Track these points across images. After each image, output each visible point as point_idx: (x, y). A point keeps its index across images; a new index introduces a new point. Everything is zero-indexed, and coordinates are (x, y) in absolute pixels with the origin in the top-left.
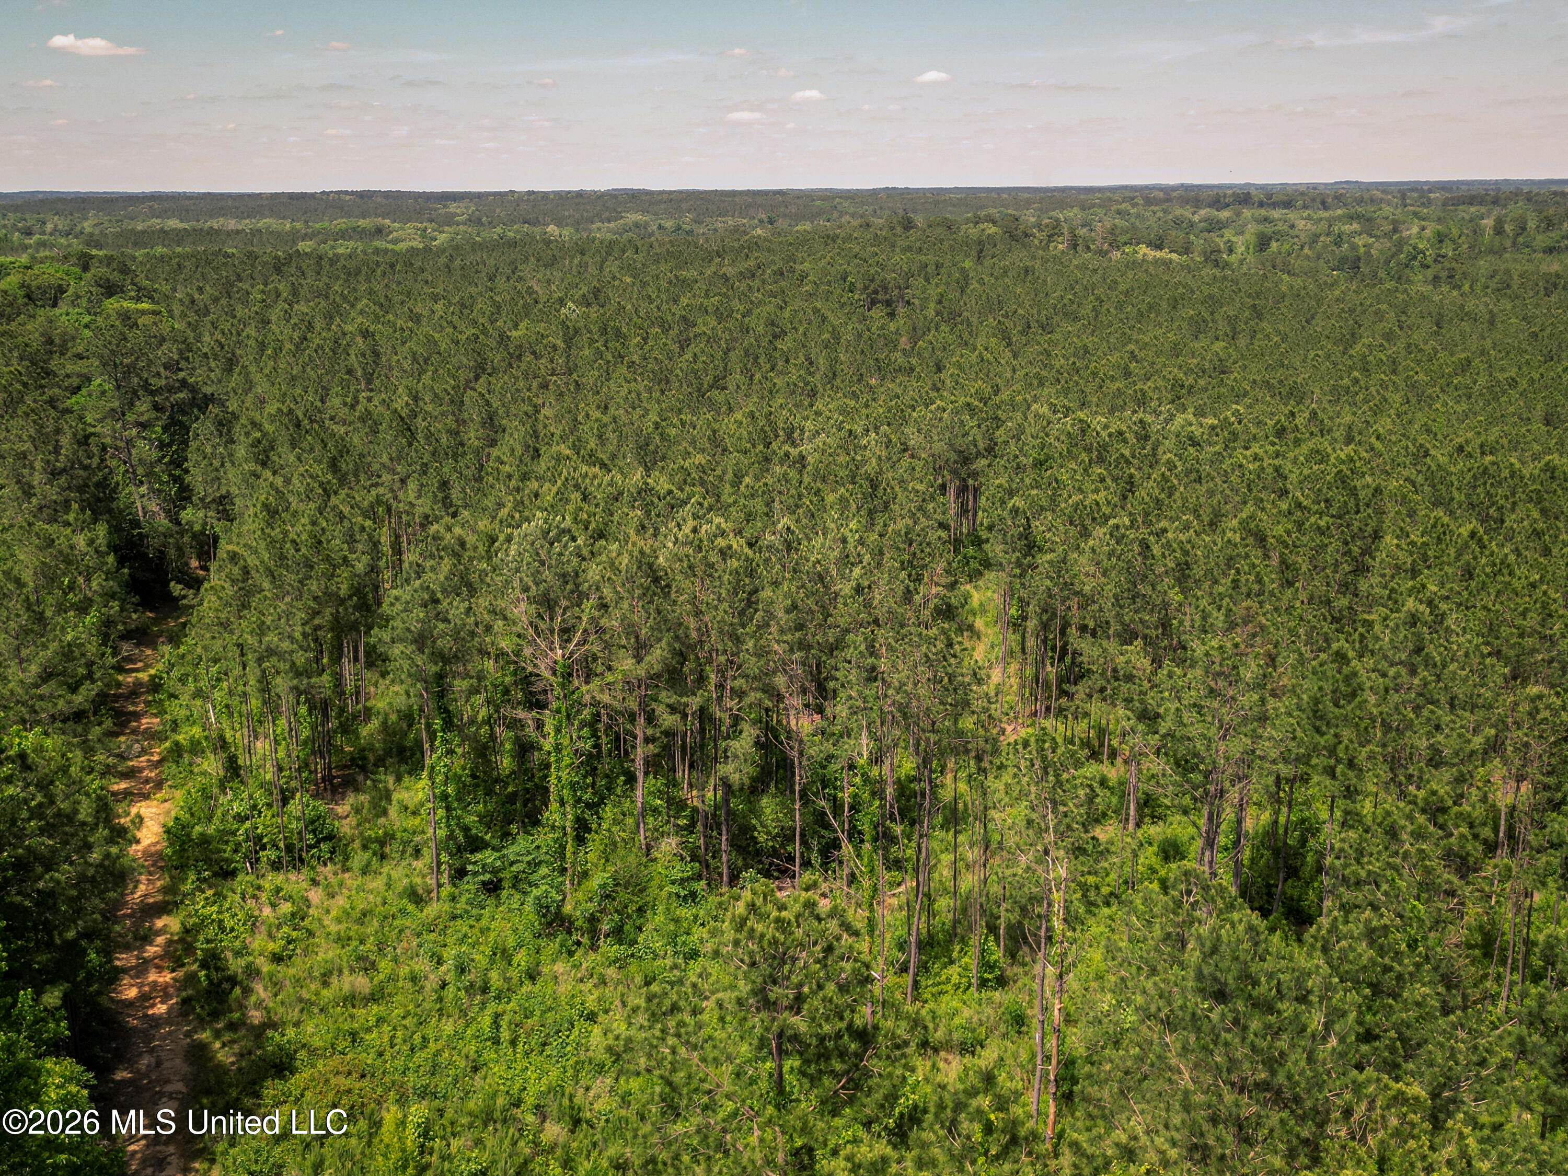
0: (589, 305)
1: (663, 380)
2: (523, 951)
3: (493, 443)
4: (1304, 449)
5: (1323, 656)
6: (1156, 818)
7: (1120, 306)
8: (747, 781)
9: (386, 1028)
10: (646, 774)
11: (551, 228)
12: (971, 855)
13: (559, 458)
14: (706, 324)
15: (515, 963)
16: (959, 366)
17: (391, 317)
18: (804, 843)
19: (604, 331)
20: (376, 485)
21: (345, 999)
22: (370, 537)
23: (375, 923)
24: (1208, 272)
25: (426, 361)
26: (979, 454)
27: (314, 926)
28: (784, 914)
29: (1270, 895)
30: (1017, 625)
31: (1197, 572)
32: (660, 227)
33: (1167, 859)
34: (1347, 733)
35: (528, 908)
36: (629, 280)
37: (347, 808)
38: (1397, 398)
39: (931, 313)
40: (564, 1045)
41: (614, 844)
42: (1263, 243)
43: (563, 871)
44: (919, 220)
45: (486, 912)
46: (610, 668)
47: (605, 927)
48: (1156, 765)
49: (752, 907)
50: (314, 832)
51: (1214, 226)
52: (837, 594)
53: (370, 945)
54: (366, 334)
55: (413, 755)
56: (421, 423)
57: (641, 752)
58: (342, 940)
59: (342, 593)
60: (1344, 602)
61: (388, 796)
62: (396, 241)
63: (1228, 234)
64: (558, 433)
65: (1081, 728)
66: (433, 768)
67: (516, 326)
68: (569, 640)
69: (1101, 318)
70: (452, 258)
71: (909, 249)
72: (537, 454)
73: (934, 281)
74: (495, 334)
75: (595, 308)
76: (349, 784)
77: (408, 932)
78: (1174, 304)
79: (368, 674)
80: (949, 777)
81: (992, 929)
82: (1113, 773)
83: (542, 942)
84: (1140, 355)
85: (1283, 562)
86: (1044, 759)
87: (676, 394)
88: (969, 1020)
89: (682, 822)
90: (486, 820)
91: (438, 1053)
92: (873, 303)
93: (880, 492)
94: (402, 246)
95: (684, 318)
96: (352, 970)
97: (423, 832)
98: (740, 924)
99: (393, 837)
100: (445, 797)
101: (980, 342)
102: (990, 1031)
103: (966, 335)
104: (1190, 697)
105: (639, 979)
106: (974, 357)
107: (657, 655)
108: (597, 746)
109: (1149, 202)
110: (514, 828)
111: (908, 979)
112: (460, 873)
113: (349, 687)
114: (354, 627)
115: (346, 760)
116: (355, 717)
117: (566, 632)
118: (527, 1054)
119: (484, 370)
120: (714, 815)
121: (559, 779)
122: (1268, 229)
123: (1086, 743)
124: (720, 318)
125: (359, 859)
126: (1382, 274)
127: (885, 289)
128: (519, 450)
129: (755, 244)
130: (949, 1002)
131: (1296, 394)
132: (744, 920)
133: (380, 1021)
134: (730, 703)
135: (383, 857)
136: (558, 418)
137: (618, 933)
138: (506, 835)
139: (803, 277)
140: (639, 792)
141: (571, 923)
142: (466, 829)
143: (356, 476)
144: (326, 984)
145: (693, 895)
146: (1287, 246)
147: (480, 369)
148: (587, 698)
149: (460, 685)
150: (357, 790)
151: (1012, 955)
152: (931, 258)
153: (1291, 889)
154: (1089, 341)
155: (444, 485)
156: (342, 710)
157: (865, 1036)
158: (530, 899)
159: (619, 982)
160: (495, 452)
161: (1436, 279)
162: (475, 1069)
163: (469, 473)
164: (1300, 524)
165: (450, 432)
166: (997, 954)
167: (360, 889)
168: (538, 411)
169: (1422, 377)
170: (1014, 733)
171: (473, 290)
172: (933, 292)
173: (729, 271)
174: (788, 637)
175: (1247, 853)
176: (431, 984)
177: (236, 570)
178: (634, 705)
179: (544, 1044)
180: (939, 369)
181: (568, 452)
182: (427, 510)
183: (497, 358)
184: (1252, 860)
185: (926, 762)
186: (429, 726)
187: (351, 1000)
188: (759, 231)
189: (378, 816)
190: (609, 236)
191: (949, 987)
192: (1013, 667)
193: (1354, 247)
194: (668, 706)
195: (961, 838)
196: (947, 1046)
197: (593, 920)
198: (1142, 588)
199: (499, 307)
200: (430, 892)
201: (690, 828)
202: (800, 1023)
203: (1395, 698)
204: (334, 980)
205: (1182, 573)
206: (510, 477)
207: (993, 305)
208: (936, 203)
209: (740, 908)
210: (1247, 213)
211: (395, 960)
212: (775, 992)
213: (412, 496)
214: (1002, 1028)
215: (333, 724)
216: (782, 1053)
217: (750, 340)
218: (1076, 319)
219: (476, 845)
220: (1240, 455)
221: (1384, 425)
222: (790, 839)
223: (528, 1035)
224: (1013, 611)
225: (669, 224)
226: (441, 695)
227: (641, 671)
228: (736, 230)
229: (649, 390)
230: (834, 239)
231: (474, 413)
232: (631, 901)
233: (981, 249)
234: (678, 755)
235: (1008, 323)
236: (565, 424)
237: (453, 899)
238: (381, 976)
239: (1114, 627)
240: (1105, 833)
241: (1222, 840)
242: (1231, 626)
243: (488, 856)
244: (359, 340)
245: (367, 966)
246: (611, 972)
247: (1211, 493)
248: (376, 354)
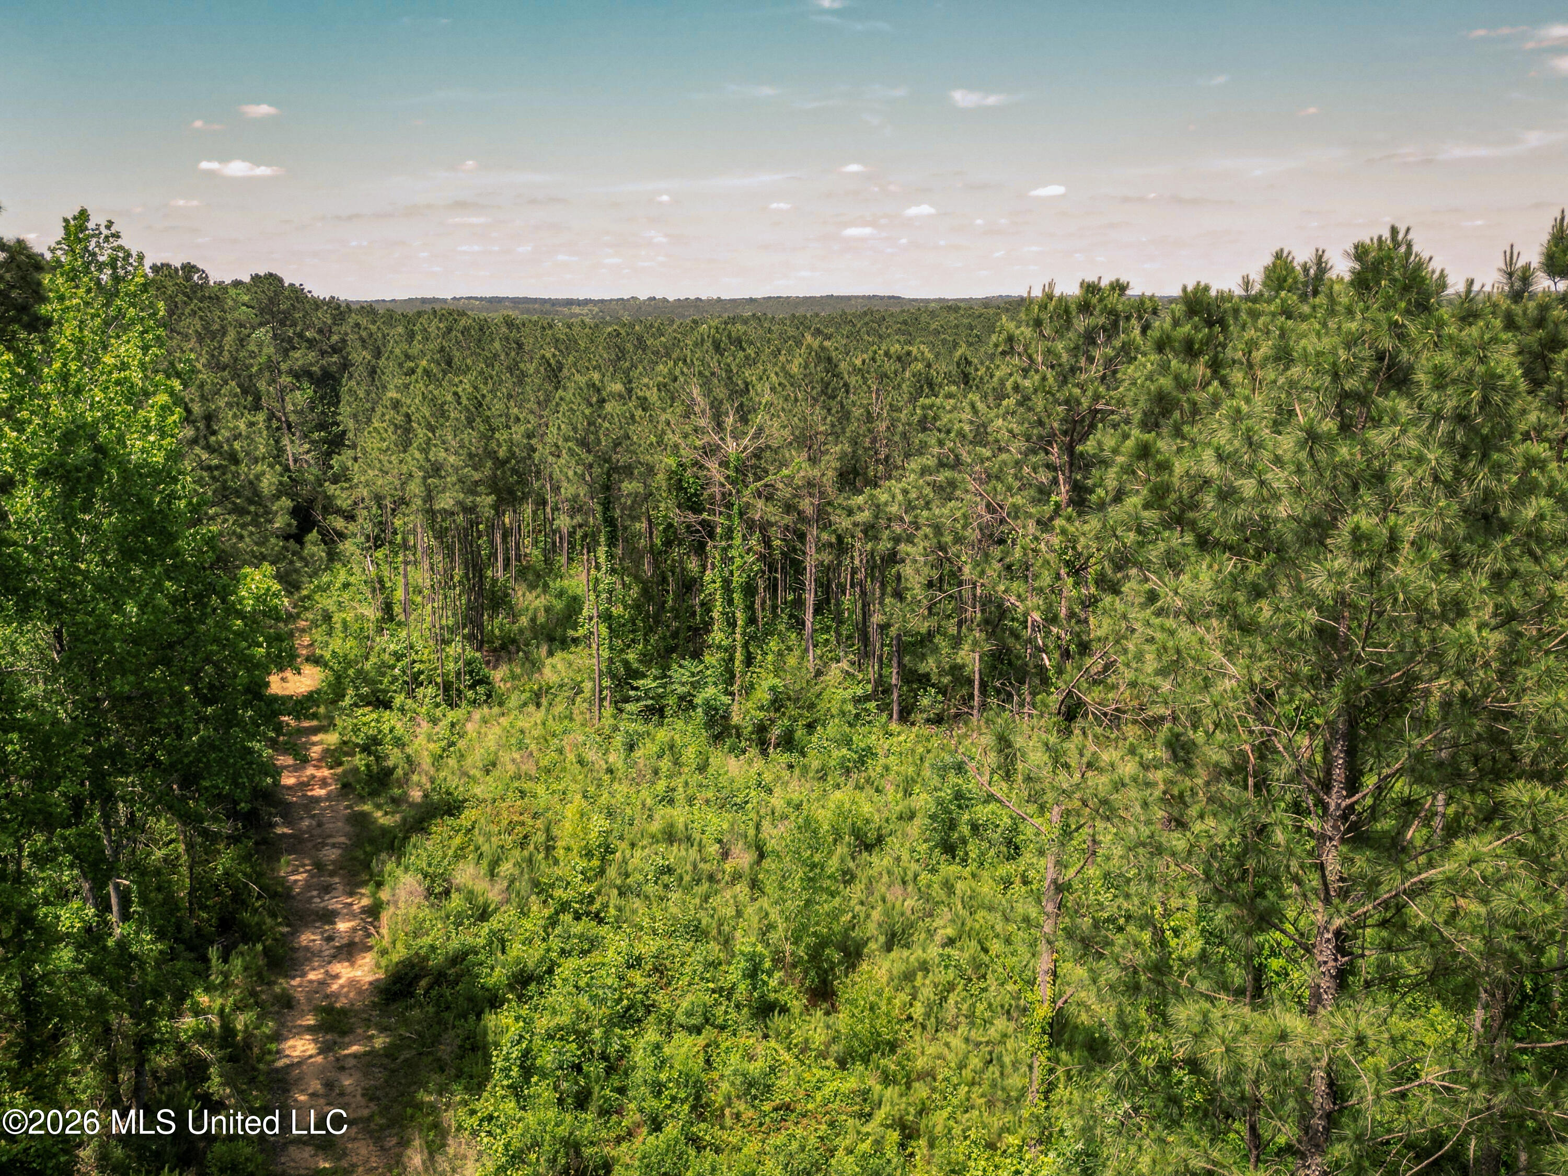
2: (693, 747)
15: (684, 755)
43: (730, 693)
47: (776, 733)
50: (471, 673)
61: (540, 663)
90: (645, 659)
99: (547, 691)
100: (608, 616)
135: (539, 705)
137: (788, 741)
140: (808, 617)
141: (740, 733)
142: (626, 664)
149: (628, 487)
150: (510, 661)
176: (600, 767)
177: (399, 419)
187: (516, 778)
226: (607, 507)
232: (801, 715)
243: (651, 683)
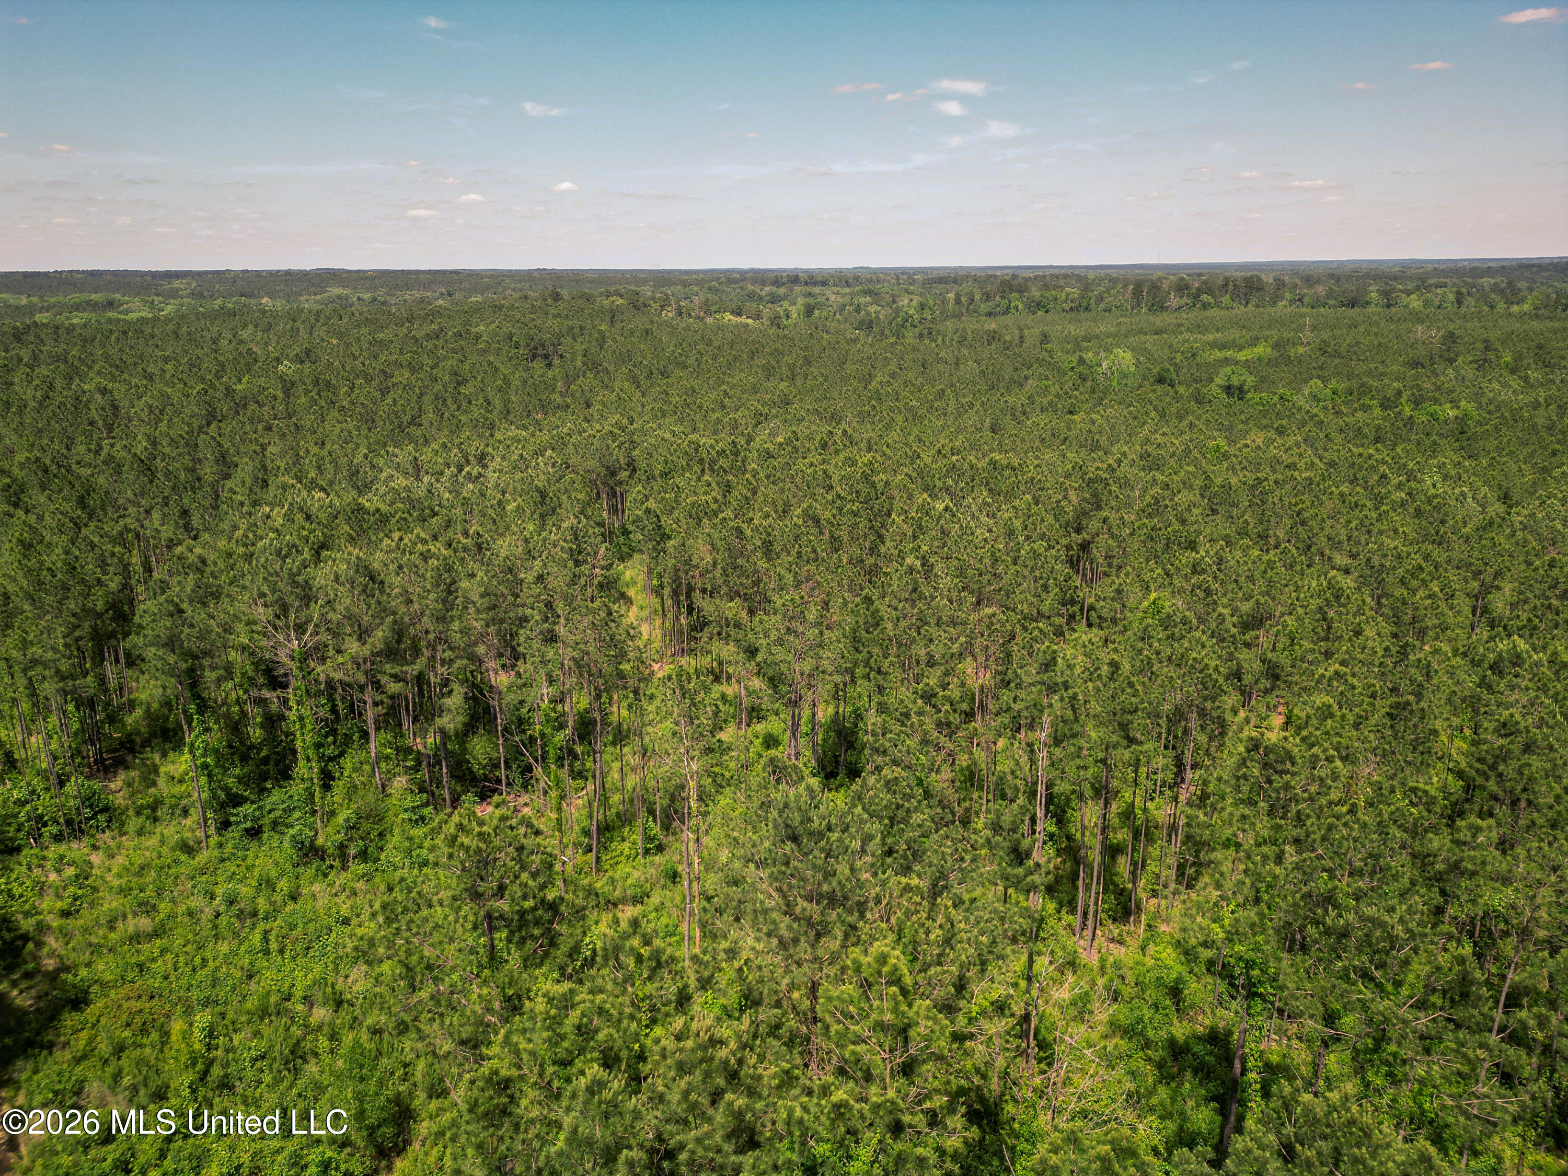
0: (302, 362)
1: (369, 420)
2: (285, 879)
3: (227, 476)
4: (842, 456)
5: (858, 599)
6: (760, 719)
7: (715, 358)
8: (460, 726)
9: (169, 956)
10: (378, 729)
11: (265, 300)
12: (635, 760)
13: (284, 487)
14: (402, 376)
15: (278, 889)
16: (603, 404)
17: (126, 376)
18: (508, 767)
19: (316, 383)
20: (124, 516)
21: (131, 939)
22: (121, 560)
23: (153, 874)
24: (772, 331)
25: (161, 412)
26: (620, 468)
27: (98, 883)
28: (485, 828)
29: (837, 762)
30: (658, 591)
31: (777, 547)
32: (359, 299)
33: (768, 747)
34: (876, 651)
35: (286, 845)
36: (335, 342)
37: (120, 783)
38: (899, 419)
39: (579, 363)
40: (324, 946)
41: (355, 787)
42: (809, 311)
43: (314, 812)
44: (565, 293)
45: (251, 853)
46: (339, 651)
47: (353, 852)
48: (756, 683)
49: (461, 827)
50: (90, 806)
51: (775, 299)
52: (522, 581)
53: (150, 892)
54: (104, 391)
55: (175, 734)
56: (159, 464)
57: (370, 714)
58: (124, 891)
59: (98, 608)
60: (872, 560)
61: (156, 770)
62: (127, 312)
63: (785, 304)
64: (282, 465)
65: (706, 662)
66: (192, 744)
67: (240, 381)
68: (304, 633)
69: (703, 366)
70: (179, 326)
71: (559, 315)
72: (265, 484)
73: (580, 340)
74: (222, 388)
75: (307, 364)
76: (120, 763)
77: (183, 877)
78: (752, 355)
79: (129, 673)
80: (615, 709)
81: (651, 812)
82: (730, 690)
83: (301, 870)
84: (731, 393)
85: (832, 536)
86: (682, 687)
87: (381, 430)
88: (638, 880)
89: (410, 764)
90: (244, 781)
91: (217, 969)
92: (534, 356)
93: (548, 501)
94: (134, 316)
95: (383, 371)
96: (135, 914)
97: (190, 796)
98: (452, 841)
99: (162, 803)
100: (205, 766)
101: (617, 384)
102: (653, 885)
103: (606, 380)
104: (774, 635)
105: (383, 888)
106: (613, 397)
107: (379, 636)
108: (334, 710)
109: (730, 281)
110: (269, 785)
111: (591, 857)
112: (225, 825)
113: (112, 684)
114: (112, 635)
115: (115, 745)
116: (120, 708)
117: (300, 629)
118: (294, 958)
119: (214, 418)
120: (435, 755)
121: (304, 741)
122: (811, 301)
123: (711, 671)
124: (413, 371)
125: (133, 824)
126: (887, 332)
127: (543, 346)
128: (249, 481)
129: (437, 313)
130: (623, 869)
131: (835, 418)
132: (455, 838)
133: (163, 951)
134: (440, 670)
135: (156, 820)
136: (283, 454)
137: (363, 855)
138: (263, 790)
139: (478, 337)
140: (372, 745)
141: (324, 852)
142: (226, 789)
143: (103, 509)
144: (112, 928)
145: (423, 818)
146: (825, 314)
147: (212, 417)
148: (322, 678)
149: (210, 676)
150: (127, 768)
151: (666, 828)
152: (575, 323)
153: (850, 756)
154: (695, 383)
155: (185, 513)
156: (108, 704)
157: (553, 907)
158: (287, 838)
159: (367, 892)
160: (229, 484)
161: (921, 336)
162: (250, 977)
163: (207, 503)
164: (840, 509)
165: (187, 469)
166: (656, 829)
167: (137, 848)
168: (264, 449)
169: (914, 403)
170: (661, 670)
171: (199, 352)
172: (579, 348)
173: (420, 334)
174: (484, 616)
175: (820, 737)
176: (208, 913)
178: (362, 679)
179: (308, 948)
180: (588, 406)
181: (291, 481)
182: (171, 535)
183: (224, 407)
184: (824, 740)
185: (598, 697)
186: (185, 712)
187: (136, 938)
188: (441, 302)
189: (148, 787)
190: (316, 307)
191: (622, 858)
192: (658, 622)
193: (868, 314)
194: (392, 676)
195: (625, 750)
196: (623, 901)
197: (342, 847)
198: (740, 561)
199: (223, 366)
200: (199, 843)
201: (416, 768)
202: (503, 905)
203: (903, 624)
204: (120, 925)
205: (767, 546)
206: (242, 504)
207: (624, 358)
208: (577, 281)
209: (450, 829)
210: (797, 289)
211: (173, 901)
212: (482, 887)
213: (156, 524)
214: (662, 882)
215: (100, 716)
216: (492, 929)
217: (438, 387)
218: (685, 367)
219: (236, 801)
220: (801, 464)
221: (894, 435)
222: (496, 766)
223: (293, 943)
224: (655, 582)
225: (367, 296)
226: (193, 685)
227: (366, 651)
228: (422, 301)
229: (358, 429)
230: (501, 307)
231: (207, 453)
232: (373, 829)
233: (612, 316)
234: (403, 712)
235: (637, 372)
236: (289, 459)
237: (221, 845)
238: (162, 916)
239: (725, 589)
240: (726, 736)
241: (804, 728)
242: (798, 584)
243: (247, 809)
244: (98, 397)
245: (147, 908)
246: (361, 885)
247: (782, 491)
248: (115, 408)
